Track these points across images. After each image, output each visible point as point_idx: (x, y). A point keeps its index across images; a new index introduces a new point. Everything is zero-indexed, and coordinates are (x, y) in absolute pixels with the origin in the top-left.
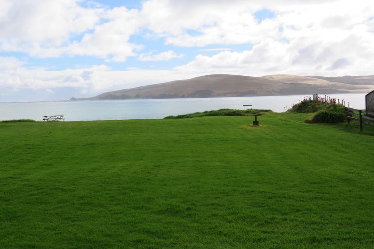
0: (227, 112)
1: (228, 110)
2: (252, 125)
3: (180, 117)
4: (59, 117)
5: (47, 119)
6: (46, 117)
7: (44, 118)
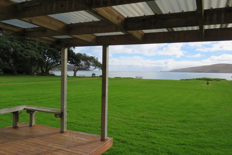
0: (205, 79)
1: (206, 78)
2: (206, 84)
3: (186, 80)
4: (141, 77)
5: (137, 78)
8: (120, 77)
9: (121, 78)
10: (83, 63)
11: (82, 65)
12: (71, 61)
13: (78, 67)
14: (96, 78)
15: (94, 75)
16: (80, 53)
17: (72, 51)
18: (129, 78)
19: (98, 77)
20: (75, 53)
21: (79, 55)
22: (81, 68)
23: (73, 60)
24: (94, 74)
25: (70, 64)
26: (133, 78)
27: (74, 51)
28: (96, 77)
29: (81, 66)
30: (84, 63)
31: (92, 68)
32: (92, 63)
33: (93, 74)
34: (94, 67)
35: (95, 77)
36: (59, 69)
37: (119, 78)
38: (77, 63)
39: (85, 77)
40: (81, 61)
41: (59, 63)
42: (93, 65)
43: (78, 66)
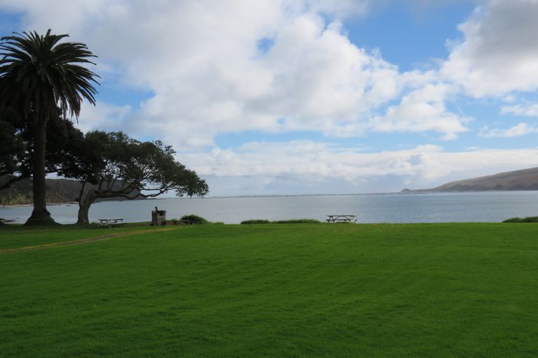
3: (529, 220)
4: (349, 218)
5: (334, 220)
6: (332, 216)
7: (328, 218)
8: (264, 219)
9: (266, 222)
10: (113, 169)
11: (110, 177)
12: (65, 164)
13: (96, 187)
14: (167, 229)
15: (159, 217)
16: (100, 130)
17: (69, 124)
18: (300, 222)
19: (175, 222)
20: (81, 134)
21: (98, 138)
22: (105, 192)
23: (74, 161)
24: (162, 213)
25: (62, 177)
26: (316, 222)
27: (75, 126)
28: (169, 222)
29: (105, 184)
30: (116, 169)
31: (150, 187)
32: (151, 168)
33: (158, 214)
34: (159, 185)
35: (164, 223)
36: (28, 197)
37: (260, 222)
38: (89, 173)
39: (123, 225)
40: (106, 163)
41: (17, 174)
42: (152, 178)
43: (94, 181)
